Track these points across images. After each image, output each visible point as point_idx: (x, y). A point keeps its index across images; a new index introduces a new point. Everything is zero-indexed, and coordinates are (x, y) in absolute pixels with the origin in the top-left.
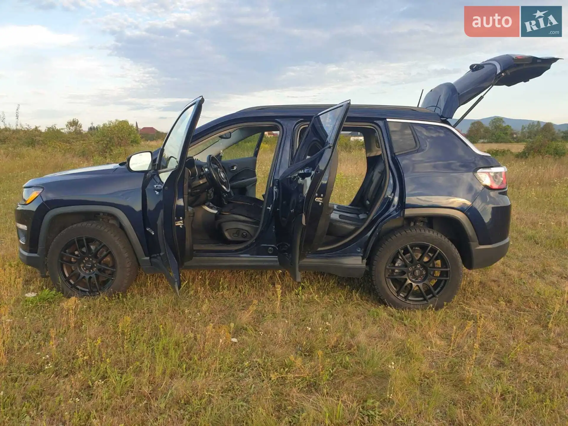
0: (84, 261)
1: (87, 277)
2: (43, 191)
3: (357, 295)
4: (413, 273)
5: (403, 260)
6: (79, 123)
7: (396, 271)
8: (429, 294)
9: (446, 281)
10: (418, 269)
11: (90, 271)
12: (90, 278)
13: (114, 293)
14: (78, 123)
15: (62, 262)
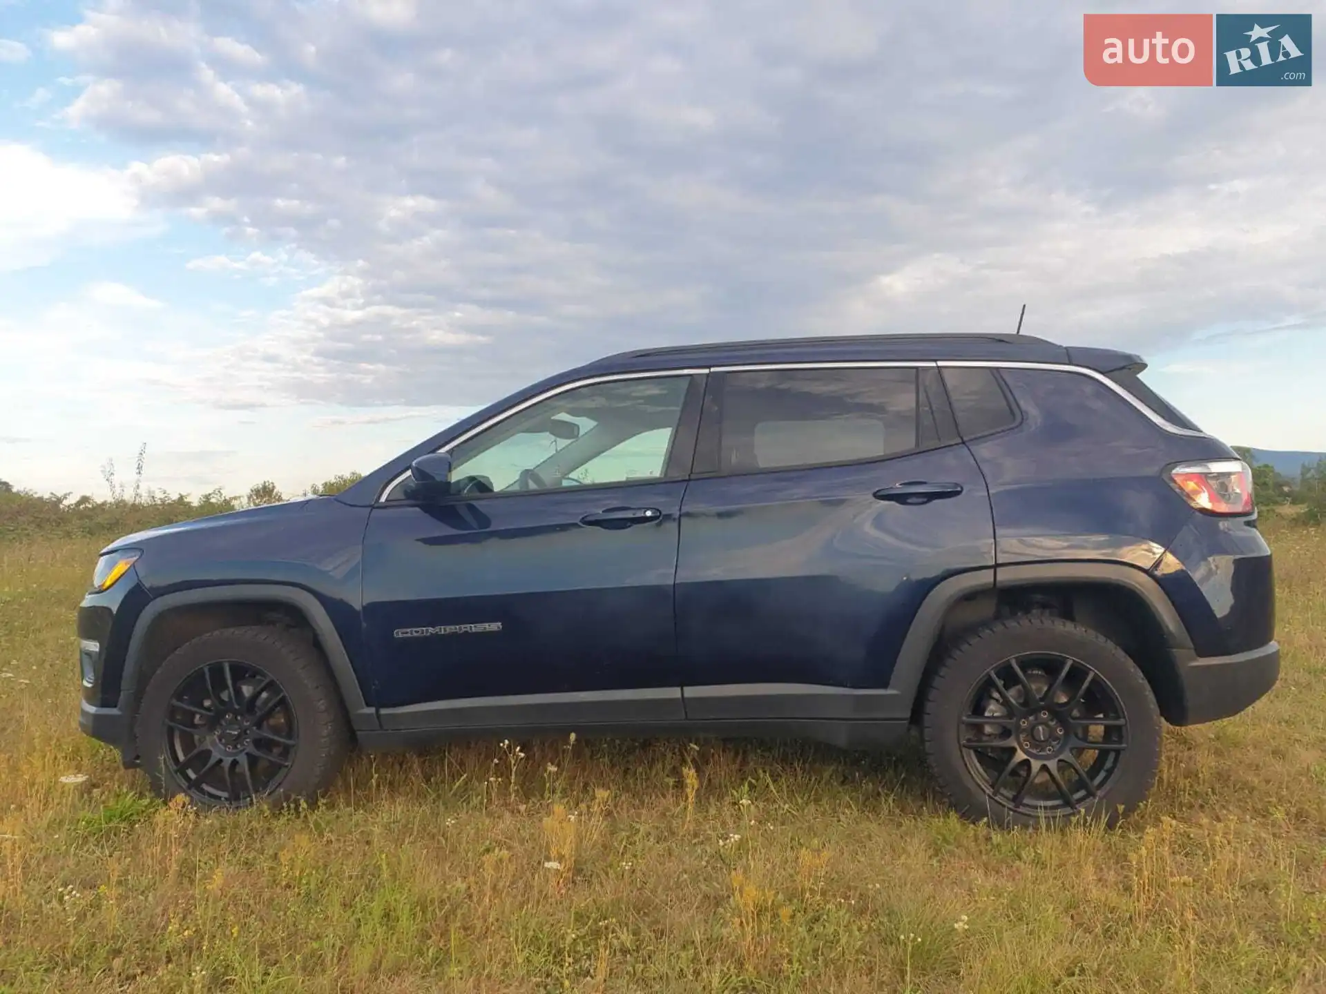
0: (223, 723)
1: (228, 761)
2: (140, 557)
3: (890, 801)
4: (1031, 732)
5: (1006, 703)
6: (275, 491)
7: (988, 729)
8: (1078, 791)
9: (1118, 752)
10: (1045, 724)
11: (235, 747)
12: (235, 763)
13: (287, 799)
14: (273, 490)
15: (172, 724)
